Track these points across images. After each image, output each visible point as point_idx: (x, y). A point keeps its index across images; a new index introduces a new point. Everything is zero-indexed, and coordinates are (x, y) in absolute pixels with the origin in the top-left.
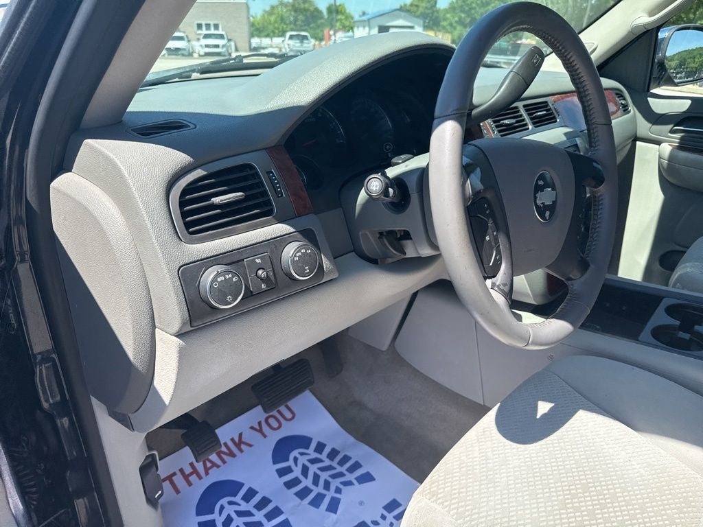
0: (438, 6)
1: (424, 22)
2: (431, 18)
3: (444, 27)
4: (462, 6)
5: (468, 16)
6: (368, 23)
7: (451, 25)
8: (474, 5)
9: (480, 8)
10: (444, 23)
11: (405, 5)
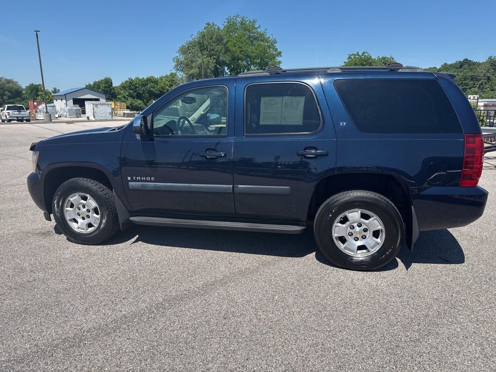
0: (113, 86)
1: (106, 96)
2: (109, 93)
3: (120, 99)
4: (130, 86)
5: (135, 92)
6: (65, 97)
7: (125, 97)
8: (137, 85)
9: (142, 87)
10: (120, 96)
11: (90, 85)
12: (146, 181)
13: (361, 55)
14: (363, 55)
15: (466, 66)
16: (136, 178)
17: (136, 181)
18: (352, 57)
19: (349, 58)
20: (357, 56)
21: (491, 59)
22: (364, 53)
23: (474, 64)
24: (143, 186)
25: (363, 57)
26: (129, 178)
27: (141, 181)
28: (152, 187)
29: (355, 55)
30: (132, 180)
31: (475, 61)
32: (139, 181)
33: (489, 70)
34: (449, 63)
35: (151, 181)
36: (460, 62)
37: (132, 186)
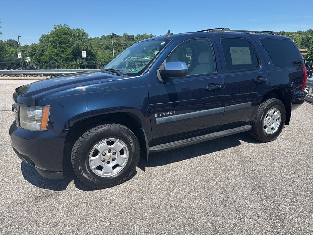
12: (170, 115)
13: (63, 26)
14: (64, 27)
15: (114, 38)
16: (162, 114)
17: (162, 116)
18: (57, 27)
19: (55, 28)
20: (61, 27)
21: (125, 34)
22: (65, 25)
23: (118, 36)
24: (167, 119)
25: (65, 28)
26: (156, 116)
27: (166, 116)
28: (174, 119)
29: (59, 26)
30: (159, 117)
31: (118, 35)
32: (164, 116)
33: (125, 40)
34: (105, 35)
35: (173, 114)
36: (110, 35)
37: (159, 122)
